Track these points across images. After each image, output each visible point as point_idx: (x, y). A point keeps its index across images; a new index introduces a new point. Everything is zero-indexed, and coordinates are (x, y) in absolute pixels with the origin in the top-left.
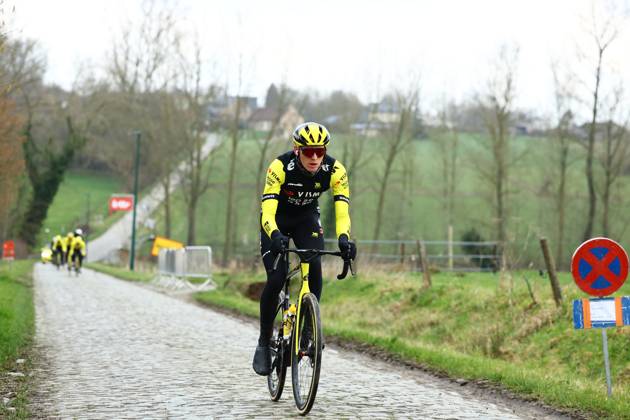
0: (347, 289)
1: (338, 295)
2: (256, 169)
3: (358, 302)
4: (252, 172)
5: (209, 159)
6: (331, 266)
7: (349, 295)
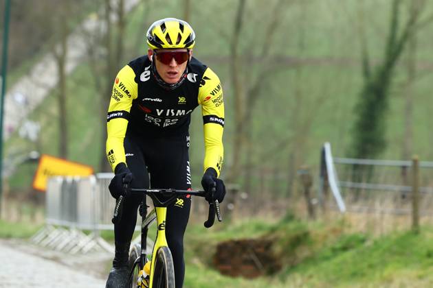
0: (401, 254)
1: (384, 264)
2: (229, 28)
3: (420, 278)
4: (222, 34)
5: (141, 8)
6: (371, 211)
7: (406, 265)
